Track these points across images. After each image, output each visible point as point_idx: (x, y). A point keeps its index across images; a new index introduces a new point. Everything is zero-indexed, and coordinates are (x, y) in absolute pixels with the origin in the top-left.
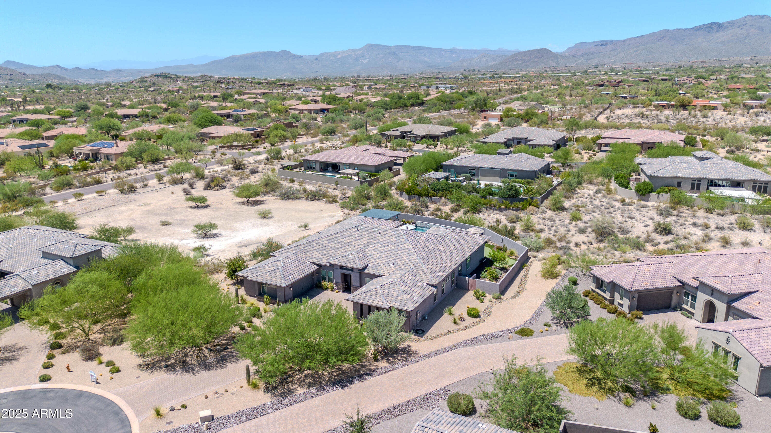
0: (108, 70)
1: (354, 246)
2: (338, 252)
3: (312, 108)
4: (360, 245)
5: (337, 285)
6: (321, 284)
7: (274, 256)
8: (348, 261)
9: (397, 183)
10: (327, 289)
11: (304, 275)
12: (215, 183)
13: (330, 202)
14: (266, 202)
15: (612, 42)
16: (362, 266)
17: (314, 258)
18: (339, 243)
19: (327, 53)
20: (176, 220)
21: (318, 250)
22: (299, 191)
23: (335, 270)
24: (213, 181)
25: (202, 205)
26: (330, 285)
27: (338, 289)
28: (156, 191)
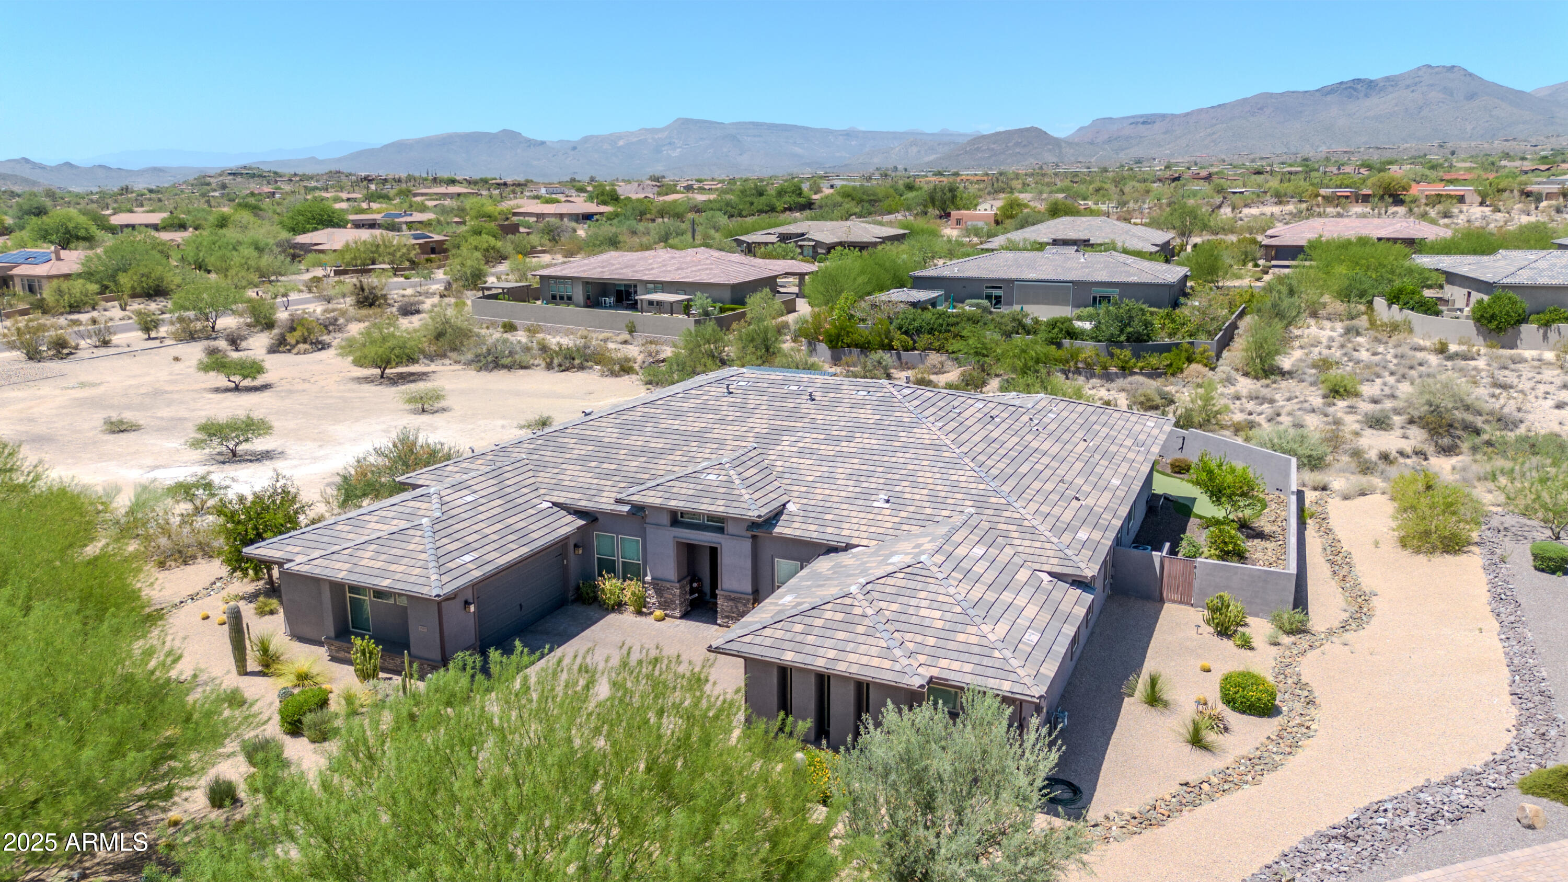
0: (135, 168)
1: (722, 443)
2: (661, 466)
3: (564, 211)
4: (742, 438)
5: (659, 592)
6: (596, 587)
7: (415, 487)
8: (707, 491)
9: (793, 327)
10: (619, 607)
11: (525, 550)
12: (297, 334)
13: (613, 374)
14: (433, 376)
15: (1163, 117)
16: (764, 511)
17: (567, 489)
18: (662, 433)
19: (597, 137)
20: (162, 418)
21: (582, 461)
22: (527, 349)
23: (650, 530)
24: (292, 329)
25: (247, 383)
26: (631, 588)
27: (664, 605)
28: (133, 353)
